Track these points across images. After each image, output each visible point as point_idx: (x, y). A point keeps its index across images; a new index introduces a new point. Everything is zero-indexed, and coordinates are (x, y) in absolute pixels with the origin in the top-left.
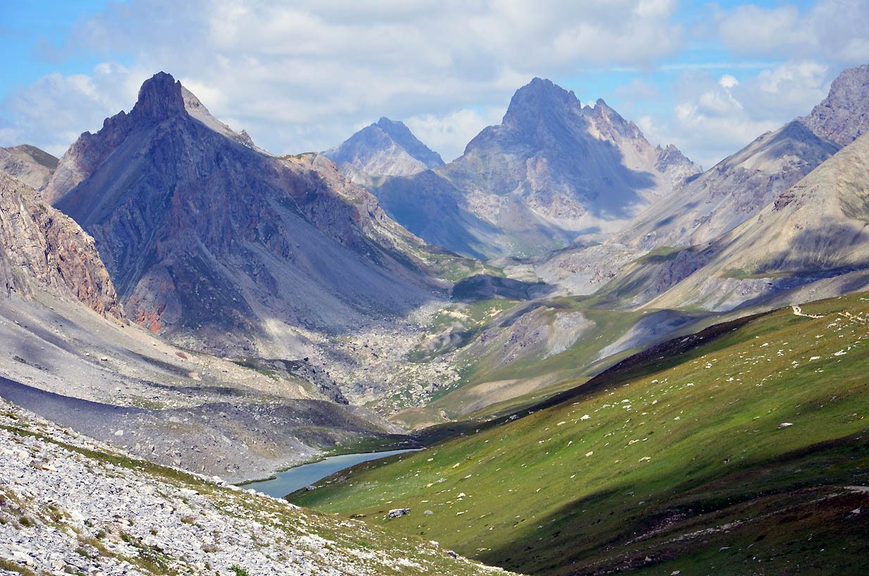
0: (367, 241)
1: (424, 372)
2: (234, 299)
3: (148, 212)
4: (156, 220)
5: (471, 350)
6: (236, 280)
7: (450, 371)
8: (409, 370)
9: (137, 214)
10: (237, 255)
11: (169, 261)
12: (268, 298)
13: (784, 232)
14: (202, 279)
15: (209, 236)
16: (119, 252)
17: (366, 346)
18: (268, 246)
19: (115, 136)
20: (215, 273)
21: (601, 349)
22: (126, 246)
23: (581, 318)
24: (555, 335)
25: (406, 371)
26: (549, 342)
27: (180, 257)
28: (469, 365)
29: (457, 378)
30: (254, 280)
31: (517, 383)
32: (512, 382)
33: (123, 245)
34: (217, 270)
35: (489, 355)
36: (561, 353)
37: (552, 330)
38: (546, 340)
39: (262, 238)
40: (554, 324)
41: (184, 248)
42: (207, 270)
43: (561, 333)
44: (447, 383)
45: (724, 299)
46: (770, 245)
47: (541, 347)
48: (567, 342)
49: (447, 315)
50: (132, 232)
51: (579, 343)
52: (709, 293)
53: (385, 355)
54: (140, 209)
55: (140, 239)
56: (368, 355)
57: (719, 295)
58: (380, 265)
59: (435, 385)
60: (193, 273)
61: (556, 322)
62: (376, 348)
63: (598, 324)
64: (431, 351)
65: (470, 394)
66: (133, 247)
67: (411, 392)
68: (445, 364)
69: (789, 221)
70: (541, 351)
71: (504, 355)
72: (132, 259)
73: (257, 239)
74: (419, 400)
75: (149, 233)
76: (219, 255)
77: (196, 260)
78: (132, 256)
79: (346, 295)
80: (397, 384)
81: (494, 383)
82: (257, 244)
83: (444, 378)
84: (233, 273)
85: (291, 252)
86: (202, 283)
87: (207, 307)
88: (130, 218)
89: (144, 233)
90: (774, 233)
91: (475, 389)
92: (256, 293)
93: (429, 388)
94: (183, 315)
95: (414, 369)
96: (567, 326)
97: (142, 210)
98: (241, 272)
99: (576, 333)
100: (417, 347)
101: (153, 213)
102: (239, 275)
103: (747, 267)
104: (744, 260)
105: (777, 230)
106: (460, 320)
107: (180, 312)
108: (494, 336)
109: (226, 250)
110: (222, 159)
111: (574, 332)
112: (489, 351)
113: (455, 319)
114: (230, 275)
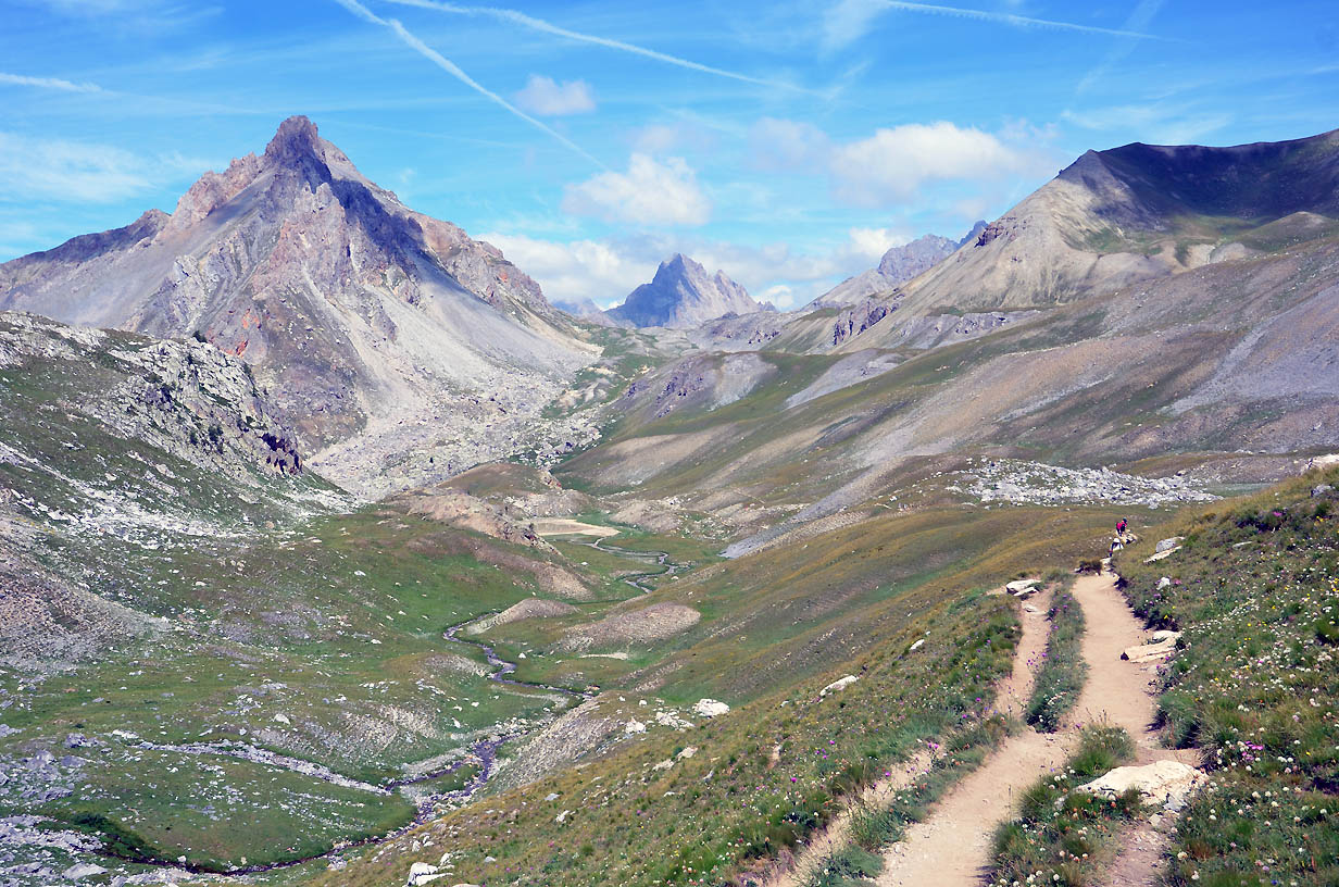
0: (514, 301)
1: (558, 430)
2: (338, 341)
3: (255, 246)
4: (262, 255)
5: (616, 405)
6: (345, 321)
7: (590, 427)
8: (539, 427)
9: (241, 247)
10: (353, 296)
11: (262, 296)
12: (382, 342)
13: (1000, 264)
14: (300, 316)
15: (319, 272)
16: (211, 287)
17: (493, 400)
18: (395, 292)
19: (242, 177)
20: (320, 312)
21: (788, 397)
22: (222, 280)
23: (758, 361)
24: (724, 381)
25: (535, 427)
26: (717, 389)
27: (277, 292)
28: (613, 421)
29: (598, 436)
30: (368, 323)
31: (675, 440)
32: (669, 437)
33: (218, 280)
34: (323, 308)
35: (639, 409)
36: (734, 403)
37: (721, 376)
38: (713, 387)
39: (390, 282)
40: (723, 368)
41: (286, 283)
42: (309, 309)
43: (733, 379)
44: (584, 442)
45: (940, 338)
46: (984, 280)
47: (706, 396)
48: (741, 390)
49: (593, 372)
50: (231, 266)
51: (756, 391)
52: (916, 333)
53: (515, 410)
54: (246, 244)
55: (240, 273)
56: (494, 409)
57: (933, 335)
58: (526, 324)
59: (568, 444)
60: (291, 310)
61: (725, 365)
62: (504, 403)
63: (780, 369)
64: (571, 408)
65: (611, 454)
66: (229, 282)
67: (537, 452)
68: (585, 421)
69: (1003, 254)
70: (706, 401)
71: (657, 407)
72: (226, 295)
73: (383, 285)
74: (544, 461)
75: (251, 268)
76: (330, 293)
77: (299, 296)
78: (226, 291)
79: (480, 348)
80: (522, 444)
81: (643, 440)
82: (382, 289)
83: (580, 435)
84: (343, 313)
85: (422, 302)
86: (300, 322)
87: (300, 346)
88: (232, 251)
89: (245, 267)
90: (987, 267)
91: (618, 446)
92: (366, 335)
93: (561, 448)
94: (267, 355)
95: (545, 426)
96: (740, 370)
97: (249, 244)
98: (354, 314)
99: (752, 380)
100: (554, 402)
101: (260, 247)
102: (350, 316)
103: (960, 304)
104: (954, 297)
105: (990, 264)
106: (606, 377)
107: (264, 352)
108: (645, 388)
109: (339, 289)
110: (353, 201)
111: (749, 378)
112: (638, 405)
113: (601, 376)
114: (337, 315)
